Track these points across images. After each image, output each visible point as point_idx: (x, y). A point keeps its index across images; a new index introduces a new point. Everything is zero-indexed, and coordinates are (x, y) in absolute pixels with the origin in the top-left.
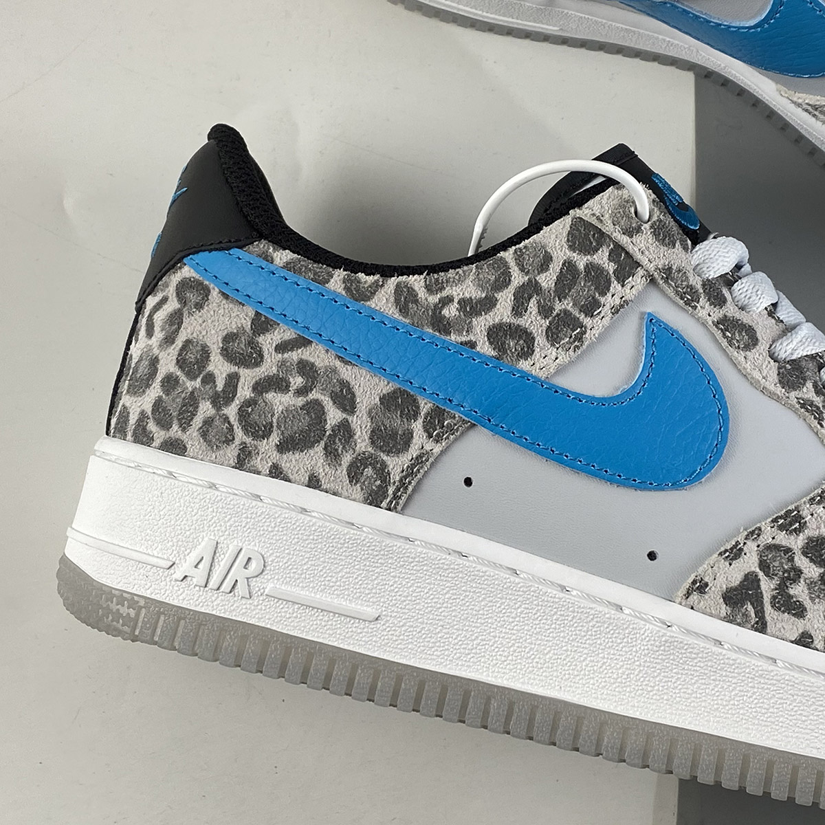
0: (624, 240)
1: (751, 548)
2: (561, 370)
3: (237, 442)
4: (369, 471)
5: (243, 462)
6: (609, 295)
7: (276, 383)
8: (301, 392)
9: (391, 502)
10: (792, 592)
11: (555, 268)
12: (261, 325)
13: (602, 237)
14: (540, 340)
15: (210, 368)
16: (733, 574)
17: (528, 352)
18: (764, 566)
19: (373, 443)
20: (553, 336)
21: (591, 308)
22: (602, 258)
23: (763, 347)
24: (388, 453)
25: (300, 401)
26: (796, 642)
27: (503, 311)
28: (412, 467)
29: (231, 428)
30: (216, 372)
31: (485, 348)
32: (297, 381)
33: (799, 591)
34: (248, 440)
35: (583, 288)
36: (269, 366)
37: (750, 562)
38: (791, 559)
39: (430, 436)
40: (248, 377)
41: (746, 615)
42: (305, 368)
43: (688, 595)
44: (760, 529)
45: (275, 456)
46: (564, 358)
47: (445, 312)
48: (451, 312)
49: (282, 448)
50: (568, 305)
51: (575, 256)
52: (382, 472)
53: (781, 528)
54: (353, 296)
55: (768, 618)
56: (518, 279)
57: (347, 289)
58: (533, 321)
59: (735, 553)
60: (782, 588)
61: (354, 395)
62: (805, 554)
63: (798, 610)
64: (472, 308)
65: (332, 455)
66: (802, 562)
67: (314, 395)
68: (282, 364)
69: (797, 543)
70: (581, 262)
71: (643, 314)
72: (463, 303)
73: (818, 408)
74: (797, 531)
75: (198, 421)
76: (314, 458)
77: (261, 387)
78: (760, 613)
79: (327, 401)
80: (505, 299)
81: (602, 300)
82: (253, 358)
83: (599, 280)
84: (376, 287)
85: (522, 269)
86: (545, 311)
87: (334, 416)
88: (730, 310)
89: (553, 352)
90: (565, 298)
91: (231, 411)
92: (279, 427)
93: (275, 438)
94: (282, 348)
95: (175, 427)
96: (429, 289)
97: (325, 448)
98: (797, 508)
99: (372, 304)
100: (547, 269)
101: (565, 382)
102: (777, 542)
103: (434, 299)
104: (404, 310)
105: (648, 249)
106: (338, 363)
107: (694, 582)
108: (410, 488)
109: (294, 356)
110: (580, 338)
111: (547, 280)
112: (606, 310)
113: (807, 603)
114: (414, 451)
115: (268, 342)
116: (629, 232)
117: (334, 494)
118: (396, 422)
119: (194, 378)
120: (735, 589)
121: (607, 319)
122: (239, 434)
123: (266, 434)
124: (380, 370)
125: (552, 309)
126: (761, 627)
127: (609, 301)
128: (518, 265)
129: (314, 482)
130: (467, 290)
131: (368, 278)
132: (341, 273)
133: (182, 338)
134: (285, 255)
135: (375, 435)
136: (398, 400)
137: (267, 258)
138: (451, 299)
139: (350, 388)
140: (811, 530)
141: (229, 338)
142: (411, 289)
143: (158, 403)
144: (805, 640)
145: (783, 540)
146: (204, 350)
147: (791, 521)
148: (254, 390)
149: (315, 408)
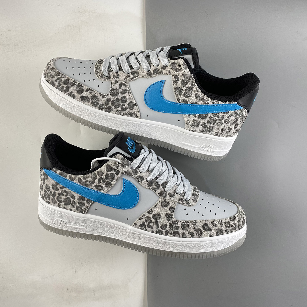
0: (116, 168)
1: (144, 217)
2: (108, 191)
3: (57, 203)
4: (79, 209)
5: (59, 206)
6: (115, 177)
7: (62, 194)
8: (66, 196)
9: (84, 213)
10: (150, 224)
11: (104, 175)
12: (57, 184)
13: (112, 168)
14: (104, 187)
15: (51, 190)
16: (141, 222)
17: (102, 189)
18: (146, 220)
20: (106, 186)
21: (112, 180)
22: (113, 172)
23: (145, 180)
24: (82, 206)
25: (66, 197)
26: (152, 232)
27: (96, 183)
28: (86, 208)
29: (56, 201)
30: (52, 191)
31: (95, 189)
32: (65, 194)
33: (151, 224)
34: (59, 203)
35: (110, 177)
36: (60, 191)
37: (143, 220)
38: (150, 219)
39: (88, 204)
40: (57, 193)
41: (143, 228)
42: (66, 192)
43: (134, 226)
44: (145, 214)
45: (64, 206)
46: (109, 189)
47: (87, 183)
48: (88, 183)
49: (65, 204)
50: (108, 180)
51: (108, 172)
52: (81, 208)
53: (148, 213)
54: (71, 180)
55: (147, 229)
56: (98, 177)
57: (70, 179)
58: (102, 184)
59: (141, 219)
60: (149, 224)
61: (74, 197)
62: (152, 218)
63: (152, 227)
64: (91, 183)
67: (68, 196)
68: (62, 191)
69: (151, 216)
70: (109, 173)
71: (122, 178)
73: (155, 189)
74: (151, 213)
75: (51, 199)
76: (70, 206)
77: (60, 194)
78: (145, 228)
79: (70, 197)
80: (97, 181)
81: (114, 178)
82: (57, 189)
83: (113, 175)
84: (75, 178)
85: (99, 175)
86: (104, 182)
87: (72, 200)
88: (139, 174)
89: (106, 188)
90: (107, 179)
91: (55, 198)
92: (63, 201)
93: (63, 203)
94: (61, 188)
95: (48, 199)
96: (83, 179)
97: (72, 205)
98: (151, 209)
99: (74, 181)
100: (103, 175)
101: (109, 193)
102: (148, 216)
103: (84, 181)
104: (80, 183)
105: (121, 169)
106: (71, 191)
107: (135, 224)
108: (86, 211)
109: (64, 189)
110: (111, 185)
111: (103, 177)
112: (115, 180)
113: (153, 226)
114: (86, 206)
115: (59, 187)
116: (117, 167)
117: (75, 212)
118: (82, 201)
119: (49, 191)
120: (141, 225)
121: (116, 181)
122: (58, 202)
123: (62, 202)
124: (78, 193)
125: (105, 182)
126: (146, 230)
127: (116, 178)
128: (98, 175)
129: (71, 210)
130: (90, 179)
131: (73, 176)
132: (69, 175)
133: (45, 184)
134: (59, 171)
135: (79, 203)
136: (82, 198)
137: (55, 172)
138: (87, 181)
139: (74, 195)
140: (153, 213)
141: (53, 185)
142: (80, 179)
143: (44, 194)
144: (153, 232)
145: (149, 215)
146: (49, 187)
147: (150, 212)
148: (58, 195)
149: (68, 198)
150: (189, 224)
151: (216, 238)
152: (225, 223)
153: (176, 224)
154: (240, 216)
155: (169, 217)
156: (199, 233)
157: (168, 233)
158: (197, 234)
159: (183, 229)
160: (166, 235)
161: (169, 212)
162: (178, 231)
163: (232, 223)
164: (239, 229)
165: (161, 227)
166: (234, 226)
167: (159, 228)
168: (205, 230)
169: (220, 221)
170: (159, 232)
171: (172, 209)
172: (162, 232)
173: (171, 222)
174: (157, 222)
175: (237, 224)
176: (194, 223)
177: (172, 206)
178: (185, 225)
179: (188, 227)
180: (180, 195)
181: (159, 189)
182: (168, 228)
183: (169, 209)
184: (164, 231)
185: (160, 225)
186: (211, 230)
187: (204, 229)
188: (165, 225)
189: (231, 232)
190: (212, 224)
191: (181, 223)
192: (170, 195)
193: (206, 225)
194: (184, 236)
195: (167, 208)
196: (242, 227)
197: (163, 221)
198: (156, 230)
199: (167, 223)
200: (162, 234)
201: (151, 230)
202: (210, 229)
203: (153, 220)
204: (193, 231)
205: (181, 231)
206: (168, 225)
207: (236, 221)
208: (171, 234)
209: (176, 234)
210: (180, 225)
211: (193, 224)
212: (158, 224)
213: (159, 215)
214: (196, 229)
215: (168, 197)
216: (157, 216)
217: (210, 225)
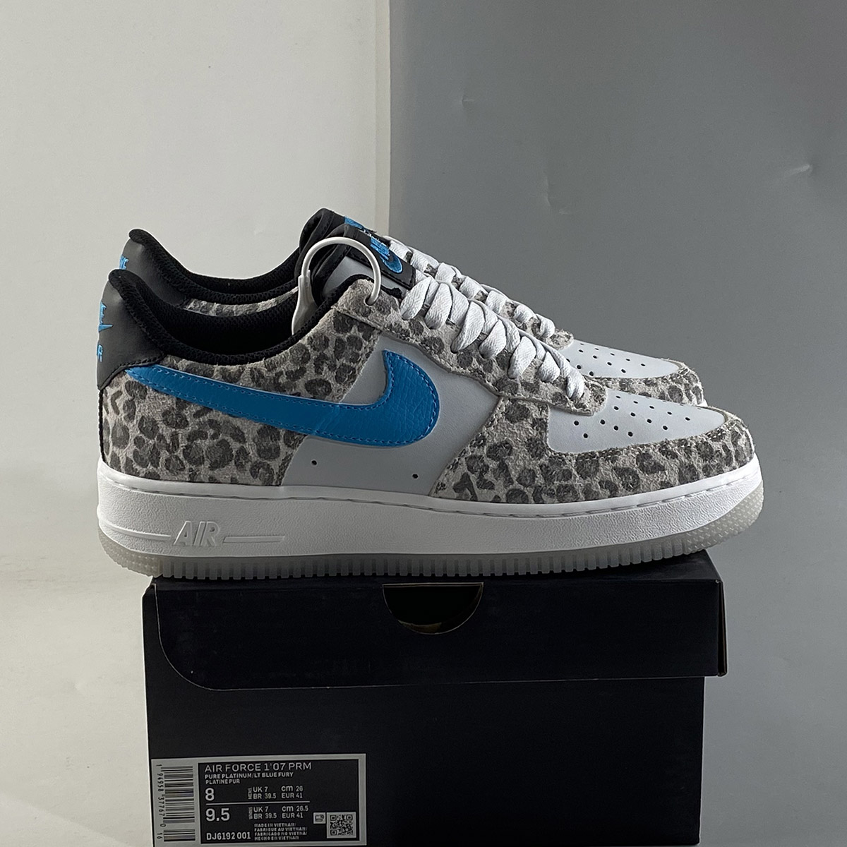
0: (364, 319)
1: (462, 461)
3: (187, 469)
4: (261, 471)
5: (193, 478)
6: (363, 349)
7: (200, 434)
8: (214, 437)
9: (277, 482)
10: (486, 478)
11: (332, 344)
12: (181, 404)
13: (352, 321)
14: (333, 383)
15: (160, 432)
16: (457, 477)
17: (328, 391)
18: (470, 468)
19: (260, 455)
20: (339, 379)
21: (355, 359)
23: (447, 347)
24: (269, 459)
25: (215, 442)
26: (492, 502)
27: (310, 374)
28: (283, 464)
29: (182, 462)
30: (164, 433)
31: (307, 396)
32: (211, 432)
33: (489, 476)
34: (193, 467)
35: (349, 351)
36: (193, 426)
37: (463, 469)
38: (482, 461)
39: (289, 446)
40: (182, 434)
41: (466, 495)
42: (212, 423)
43: (437, 492)
44: (464, 449)
45: (210, 473)
47: (280, 380)
48: (283, 380)
49: (212, 468)
50: (343, 361)
51: (341, 335)
52: (269, 469)
53: (475, 446)
54: (228, 381)
55: (477, 494)
56: (314, 355)
57: (224, 378)
58: (327, 374)
59: (456, 465)
60: (481, 477)
61: (243, 433)
62: (488, 456)
63: (491, 486)
64: (294, 376)
65: (240, 466)
66: (487, 461)
67: (222, 437)
68: (200, 424)
69: (484, 451)
70: (345, 337)
72: (289, 374)
73: (481, 372)
74: (483, 445)
75: (162, 460)
76: (230, 470)
77: (192, 437)
78: (473, 492)
79: (229, 439)
80: (310, 366)
81: (360, 352)
82: (182, 423)
83: (355, 342)
85: (315, 349)
86: (332, 368)
89: (341, 387)
90: (341, 358)
91: (179, 453)
92: (208, 457)
93: (207, 464)
94: (197, 415)
95: (150, 467)
96: (268, 368)
97: (235, 463)
98: (481, 432)
99: (240, 383)
100: (328, 346)
102: (474, 454)
103: (273, 374)
104: (258, 383)
105: (377, 320)
106: (231, 418)
107: (438, 486)
109: (206, 418)
110: (353, 376)
111: (329, 351)
112: (363, 357)
113: (494, 481)
114: (282, 456)
115: (188, 412)
116: (366, 315)
117: (247, 485)
118: (269, 443)
119: (152, 438)
120: (459, 483)
122: (188, 466)
123: (202, 462)
124: (253, 418)
125: (335, 366)
126: (475, 499)
127: (365, 351)
128: (311, 347)
129: (234, 481)
130: (289, 366)
131: (233, 368)
132: (217, 367)
133: (138, 416)
134: (184, 363)
135: (260, 452)
136: (268, 431)
137: (174, 368)
138: (281, 373)
139: (240, 430)
140: (489, 443)
141: (165, 414)
142: (259, 371)
143: (135, 453)
144: (497, 500)
145: (478, 452)
146: (154, 423)
147: (479, 440)
148: (188, 440)
149: (224, 444)
150: (598, 461)
151: (680, 490)
152: (696, 446)
153: (560, 463)
154: (737, 429)
155: (535, 447)
156: (631, 480)
157: (541, 492)
158: (624, 486)
159: (584, 475)
160: (538, 500)
161: (535, 434)
162: (570, 482)
163: (717, 446)
164: (742, 464)
165: (519, 480)
166: (724, 454)
167: (512, 483)
168: (647, 472)
169: (682, 442)
170: (514, 497)
171: (541, 424)
172: (524, 493)
173: (545, 460)
174: (503, 468)
175: (732, 449)
176: (612, 455)
177: (539, 417)
178: (587, 463)
179: (597, 470)
180: (553, 384)
181: (491, 372)
182: (540, 480)
183: (533, 426)
184: (529, 491)
185: (514, 474)
186: (662, 469)
187: (642, 468)
188: (530, 470)
189: (720, 472)
190: (663, 453)
191: (574, 461)
192: (525, 385)
193: (646, 456)
194: (589, 495)
195: (527, 424)
196: (748, 459)
197: (519, 461)
198: (506, 491)
199: (534, 464)
200: (525, 500)
201: (491, 494)
202: (658, 468)
203: (493, 464)
204: (612, 476)
205: (578, 482)
206: (538, 472)
207: (728, 440)
208: (551, 495)
209: (565, 494)
210: (571, 465)
211: (609, 459)
212: (508, 474)
213: (507, 447)
214: (621, 472)
215: (522, 393)
216: (501, 450)
217: (657, 456)
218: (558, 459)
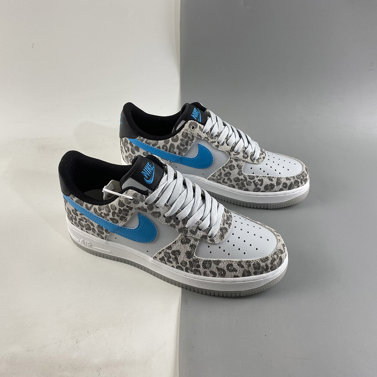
0: (128, 205)
1: (163, 252)
2: (124, 225)
6: (129, 213)
11: (118, 209)
14: (119, 221)
16: (160, 256)
17: (117, 222)
18: (165, 255)
20: (121, 219)
22: (125, 207)
23: (162, 216)
27: (111, 216)
28: (106, 236)
33: (171, 260)
35: (124, 212)
37: (162, 255)
38: (169, 254)
41: (163, 262)
44: (164, 249)
46: (124, 223)
48: (103, 215)
50: (122, 215)
53: (167, 249)
56: (112, 211)
57: (86, 208)
58: (117, 218)
59: (160, 253)
60: (168, 259)
62: (172, 253)
63: (171, 262)
64: (106, 215)
65: (93, 232)
66: (171, 255)
69: (170, 251)
70: (122, 208)
73: (174, 225)
78: (165, 262)
80: (111, 214)
82: (77, 215)
83: (126, 211)
84: (91, 208)
85: (112, 209)
86: (118, 216)
89: (122, 222)
98: (170, 245)
100: (116, 210)
104: (96, 213)
105: (133, 206)
107: (154, 257)
108: (107, 239)
110: (126, 219)
112: (130, 215)
120: (161, 258)
124: (95, 222)
126: (166, 264)
130: (104, 211)
131: (89, 205)
132: (85, 203)
138: (102, 213)
140: (173, 249)
142: (96, 209)
144: (173, 266)
145: (168, 251)
147: (169, 248)
149: (88, 225)
150: (211, 264)
151: (241, 279)
152: (254, 264)
153: (197, 262)
154: (276, 256)
155: (189, 255)
156: (223, 273)
157: (188, 270)
158: (219, 274)
159: (205, 267)
161: (190, 250)
162: (199, 269)
163: (262, 264)
165: (181, 264)
166: (265, 267)
167: (179, 264)
168: (229, 271)
169: (248, 262)
170: (179, 268)
171: (194, 247)
172: (182, 268)
173: (191, 260)
174: (176, 259)
175: (270, 265)
176: (217, 262)
177: (193, 244)
178: (207, 264)
179: (210, 266)
181: (178, 225)
182: (188, 266)
183: (190, 247)
184: (184, 268)
185: (180, 262)
186: (236, 271)
187: (228, 269)
188: (185, 262)
189: (261, 273)
190: (238, 265)
191: (202, 262)
192: (191, 231)
193: (231, 265)
194: (205, 274)
197: (182, 257)
198: (176, 265)
199: (187, 260)
200: (182, 270)
201: (171, 265)
203: (173, 256)
204: (215, 271)
205: (201, 269)
206: (188, 263)
207: (269, 262)
208: (192, 271)
209: (196, 272)
210: (201, 263)
211: (216, 264)
212: (177, 261)
213: (179, 252)
214: (219, 269)
215: (189, 234)
216: (177, 253)
217: (235, 266)
218: (197, 261)
